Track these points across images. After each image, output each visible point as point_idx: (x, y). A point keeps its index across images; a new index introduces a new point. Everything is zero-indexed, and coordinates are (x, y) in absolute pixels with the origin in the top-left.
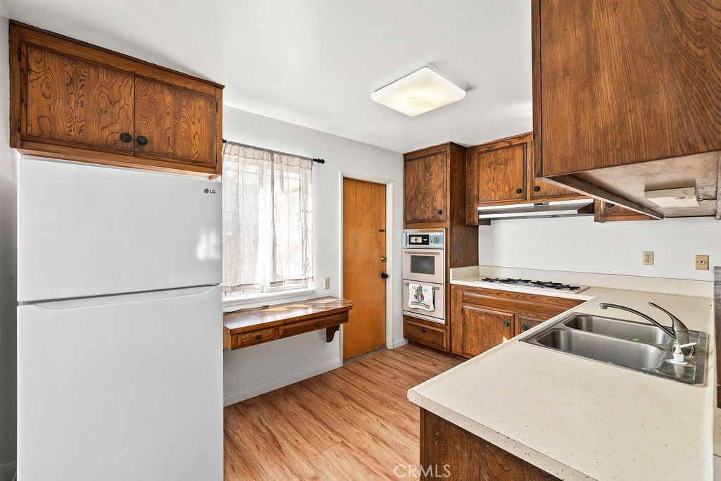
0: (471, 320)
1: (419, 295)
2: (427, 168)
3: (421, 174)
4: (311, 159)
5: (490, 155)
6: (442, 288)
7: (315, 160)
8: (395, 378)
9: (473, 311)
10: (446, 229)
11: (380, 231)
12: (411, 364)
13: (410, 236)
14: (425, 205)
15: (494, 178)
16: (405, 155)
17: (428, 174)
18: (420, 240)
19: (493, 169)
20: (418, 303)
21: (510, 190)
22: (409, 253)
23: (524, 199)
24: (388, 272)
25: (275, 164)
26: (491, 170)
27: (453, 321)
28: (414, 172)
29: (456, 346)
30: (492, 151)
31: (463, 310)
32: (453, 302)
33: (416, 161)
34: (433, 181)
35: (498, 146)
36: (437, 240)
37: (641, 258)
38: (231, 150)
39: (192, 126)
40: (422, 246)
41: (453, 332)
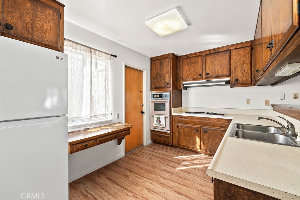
0: (182, 130)
1: (159, 120)
2: (162, 64)
3: (159, 67)
4: (110, 55)
5: (188, 60)
6: (169, 117)
7: (112, 55)
8: (151, 159)
9: (183, 126)
10: (170, 91)
11: (141, 92)
12: (157, 152)
13: (154, 94)
14: (161, 80)
15: (189, 69)
16: (151, 59)
17: (162, 67)
18: (158, 96)
19: (189, 66)
20: (158, 124)
21: (197, 75)
22: (153, 102)
23: (202, 78)
24: (144, 110)
25: (92, 55)
26: (188, 66)
27: (173, 131)
28: (156, 66)
29: (175, 142)
30: (189, 58)
31: (178, 126)
32: (173, 123)
33: (156, 61)
34: (164, 70)
35: (191, 56)
36: (166, 96)
37: (246, 102)
38: (68, 44)
39: (45, 24)
40: (159, 99)
41: (174, 136)
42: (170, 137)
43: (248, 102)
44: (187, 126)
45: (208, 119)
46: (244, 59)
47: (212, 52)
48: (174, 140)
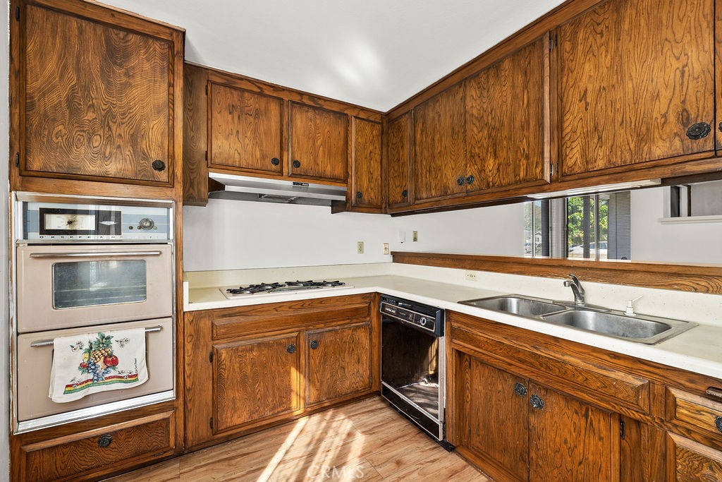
0: (232, 366)
1: (100, 358)
5: (231, 93)
6: (168, 325)
9: (236, 350)
13: (43, 212)
15: (238, 132)
17: (119, 71)
18: (87, 223)
19: (236, 118)
20: (96, 381)
21: (263, 157)
22: (48, 257)
23: (279, 174)
26: (233, 119)
27: (188, 384)
28: (65, 46)
29: (197, 428)
30: (236, 89)
31: (213, 355)
32: (189, 347)
35: (243, 85)
40: (93, 237)
41: (189, 406)
42: (172, 420)
43: (361, 248)
44: (253, 342)
45: (321, 303)
46: (371, 148)
47: (306, 101)
48: (190, 426)
